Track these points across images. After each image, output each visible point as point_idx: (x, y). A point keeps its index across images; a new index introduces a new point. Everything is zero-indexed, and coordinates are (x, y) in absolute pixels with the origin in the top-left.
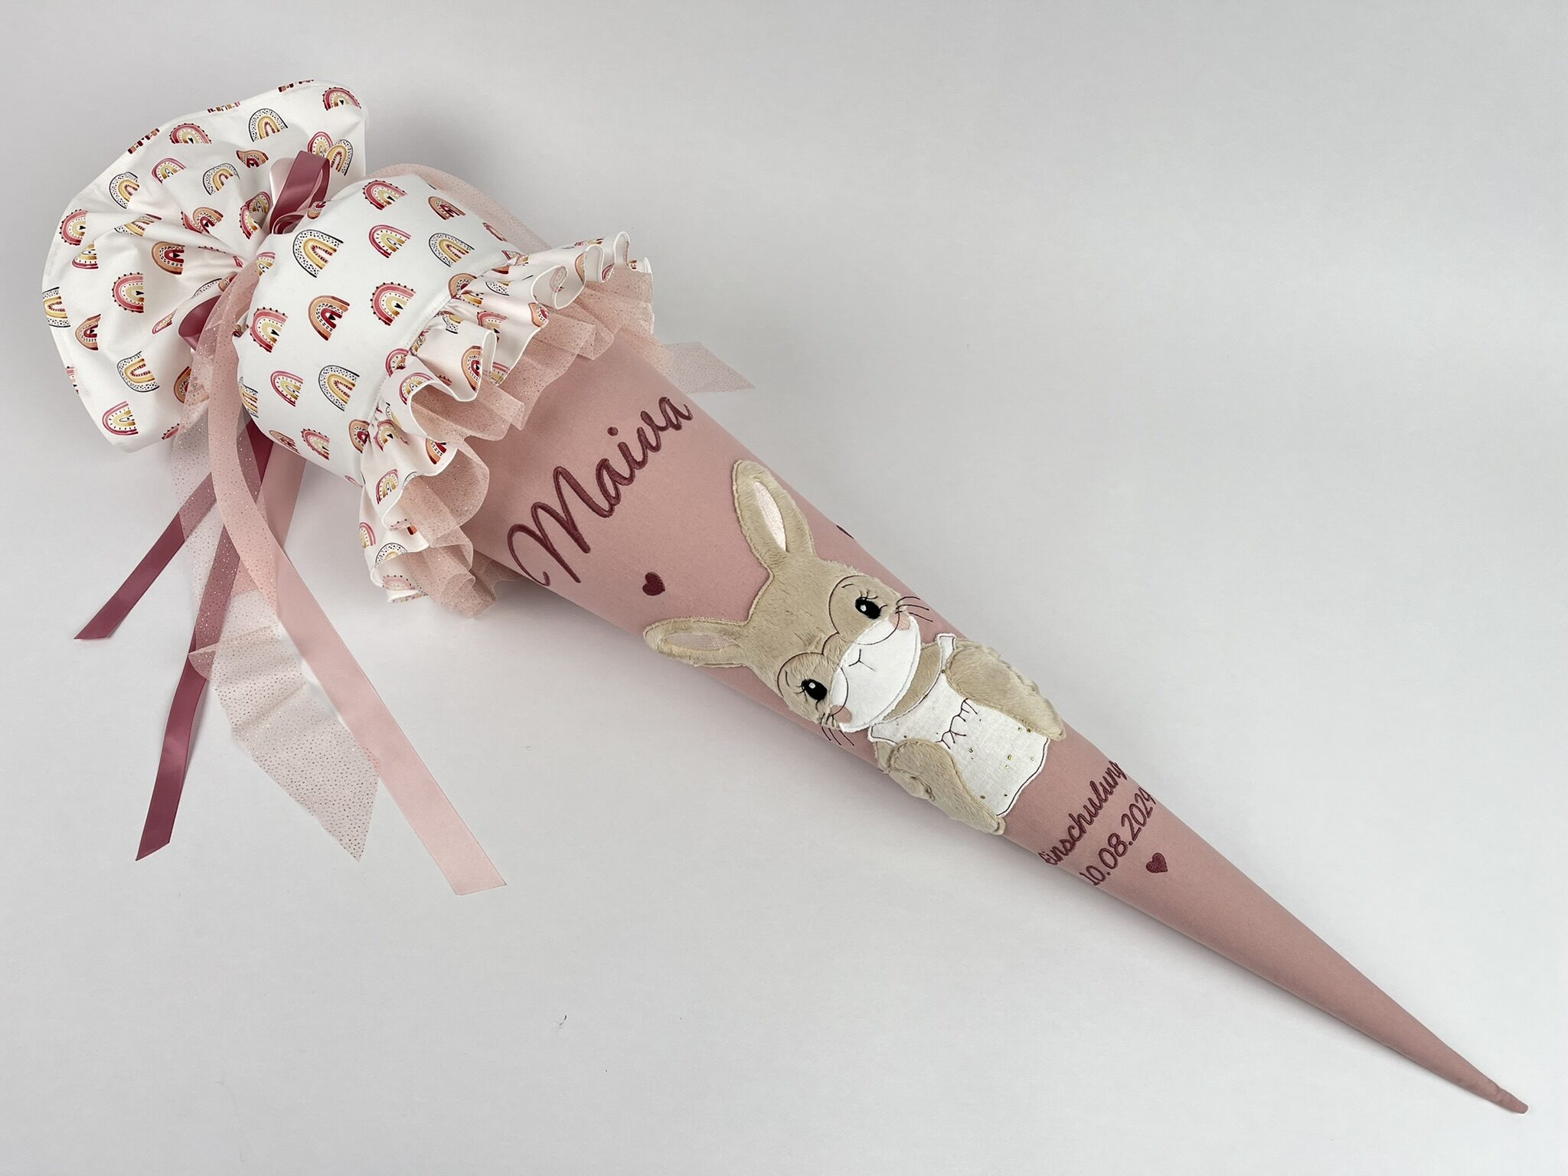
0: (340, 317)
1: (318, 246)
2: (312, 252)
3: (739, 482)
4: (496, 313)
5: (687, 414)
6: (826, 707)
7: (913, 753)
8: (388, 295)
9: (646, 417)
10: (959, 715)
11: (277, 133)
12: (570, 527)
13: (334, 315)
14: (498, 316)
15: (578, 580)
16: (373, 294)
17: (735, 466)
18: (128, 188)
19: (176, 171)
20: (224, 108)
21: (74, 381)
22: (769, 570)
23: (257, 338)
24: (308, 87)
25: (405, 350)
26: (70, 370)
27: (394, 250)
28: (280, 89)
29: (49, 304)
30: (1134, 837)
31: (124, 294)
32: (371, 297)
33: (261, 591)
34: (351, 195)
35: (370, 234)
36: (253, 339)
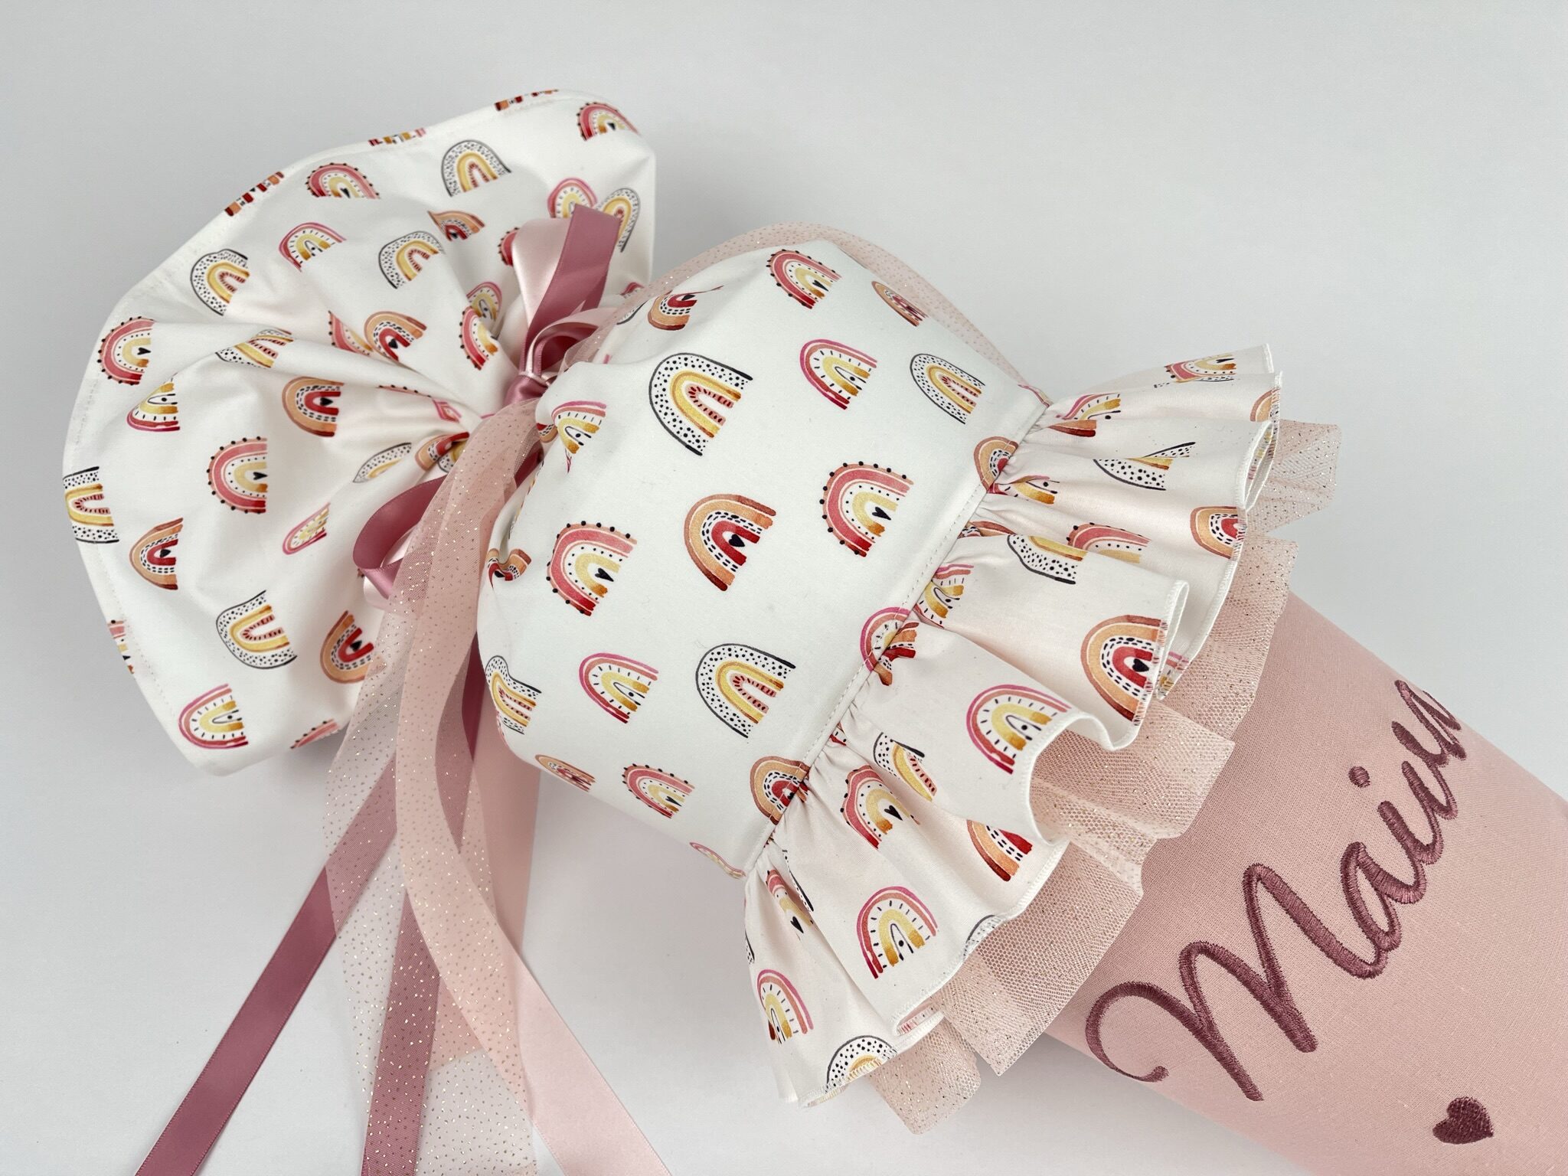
0: (755, 539)
1: (702, 387)
2: (690, 401)
4: (1116, 525)
5: (1449, 717)
8: (855, 489)
9: (1403, 735)
11: (492, 182)
12: (1273, 995)
13: (742, 535)
16: (825, 489)
18: (227, 278)
19: (327, 246)
21: (124, 647)
23: (560, 584)
24: (550, 102)
25: (902, 611)
26: (117, 628)
27: (854, 392)
28: (499, 106)
29: (76, 498)
31: (229, 478)
32: (821, 495)
33: (493, 1055)
34: (739, 283)
35: (802, 359)
36: (548, 587)
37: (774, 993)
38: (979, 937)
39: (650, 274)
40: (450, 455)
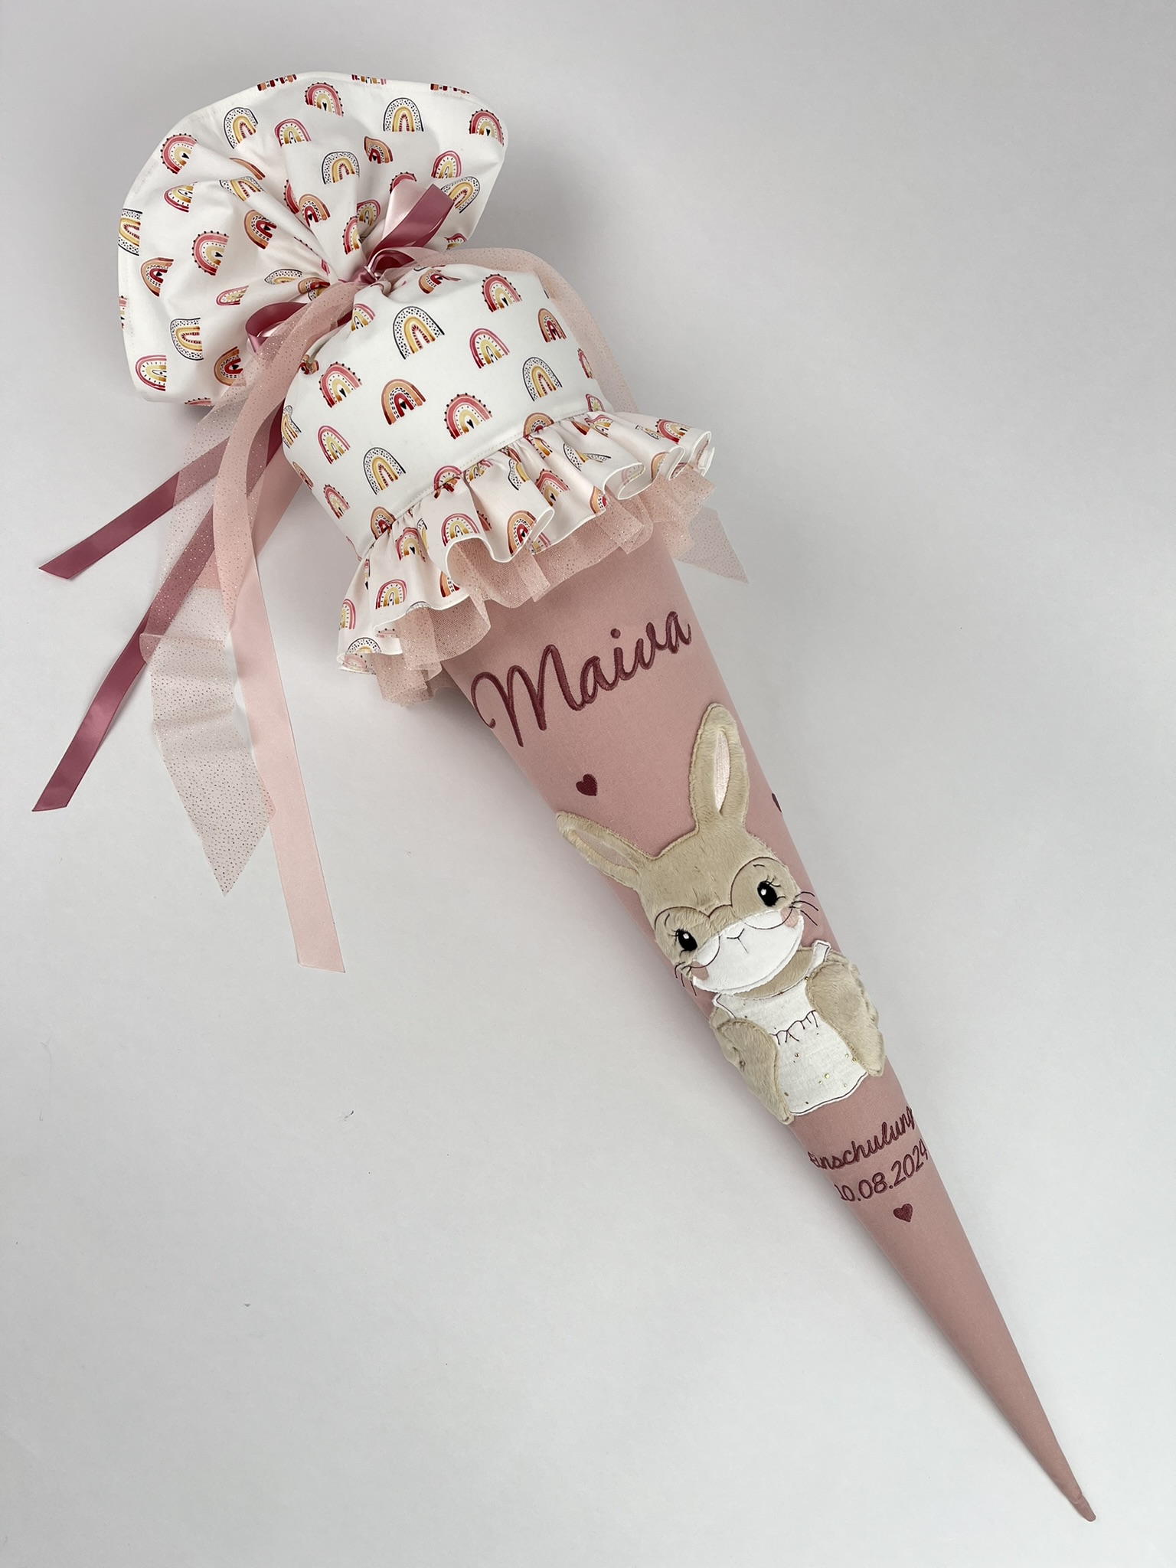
0: (412, 408)
1: (420, 328)
2: (411, 332)
3: (706, 728)
4: (559, 476)
5: (687, 637)
6: (690, 958)
7: (746, 1033)
8: (465, 407)
9: (651, 630)
10: (801, 1022)
11: (410, 132)
12: (537, 701)
13: (406, 404)
14: (561, 482)
15: (521, 744)
16: (452, 400)
17: (709, 708)
18: (244, 128)
19: (300, 140)
20: (369, 80)
21: (123, 313)
22: (697, 824)
23: (324, 388)
24: (461, 98)
25: (459, 471)
26: (123, 301)
27: (489, 362)
28: (432, 87)
29: (126, 223)
30: (897, 1183)
31: (203, 250)
32: (449, 402)
33: (223, 593)
34: (469, 282)
35: (473, 335)
36: (319, 386)
37: (346, 609)
38: (415, 607)
39: (471, 234)
40: (316, 291)
